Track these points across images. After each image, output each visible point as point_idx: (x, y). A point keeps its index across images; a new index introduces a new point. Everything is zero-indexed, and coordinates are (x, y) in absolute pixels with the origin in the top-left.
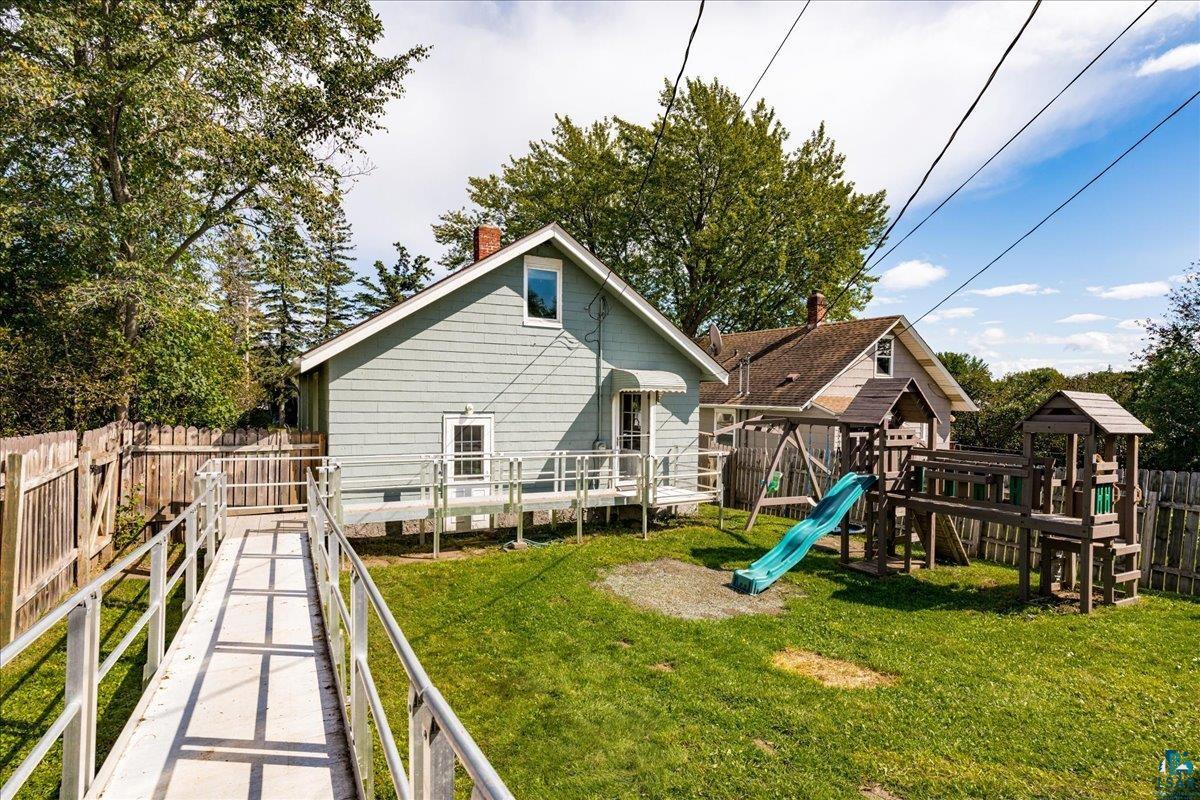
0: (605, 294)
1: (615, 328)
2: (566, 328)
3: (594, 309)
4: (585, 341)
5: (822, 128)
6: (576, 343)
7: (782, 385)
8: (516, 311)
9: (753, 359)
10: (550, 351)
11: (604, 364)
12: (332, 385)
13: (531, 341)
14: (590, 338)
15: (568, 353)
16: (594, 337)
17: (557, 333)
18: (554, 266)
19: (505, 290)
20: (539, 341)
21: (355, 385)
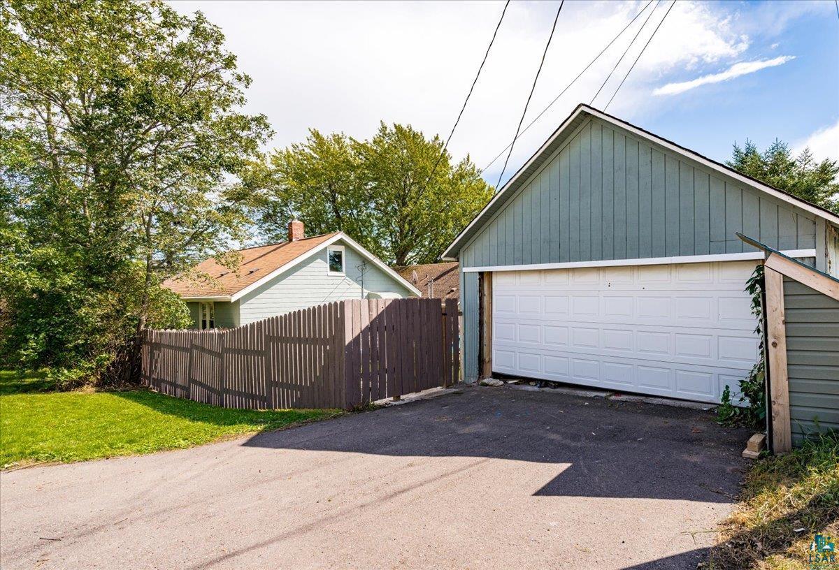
0: (365, 261)
1: (370, 275)
2: (347, 276)
3: (360, 268)
4: (356, 281)
5: (468, 156)
6: (352, 282)
7: (449, 293)
8: (324, 269)
9: (435, 280)
10: (340, 286)
11: (365, 290)
12: (241, 307)
13: (331, 282)
14: (358, 279)
15: (348, 287)
16: (360, 279)
17: (343, 278)
18: (341, 248)
19: (319, 260)
20: (335, 282)
21: (252, 306)
